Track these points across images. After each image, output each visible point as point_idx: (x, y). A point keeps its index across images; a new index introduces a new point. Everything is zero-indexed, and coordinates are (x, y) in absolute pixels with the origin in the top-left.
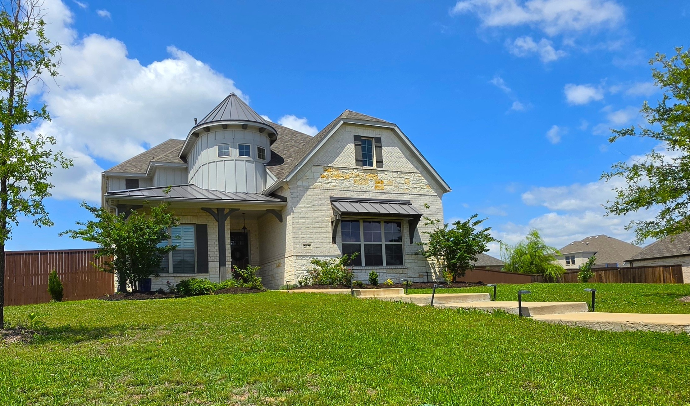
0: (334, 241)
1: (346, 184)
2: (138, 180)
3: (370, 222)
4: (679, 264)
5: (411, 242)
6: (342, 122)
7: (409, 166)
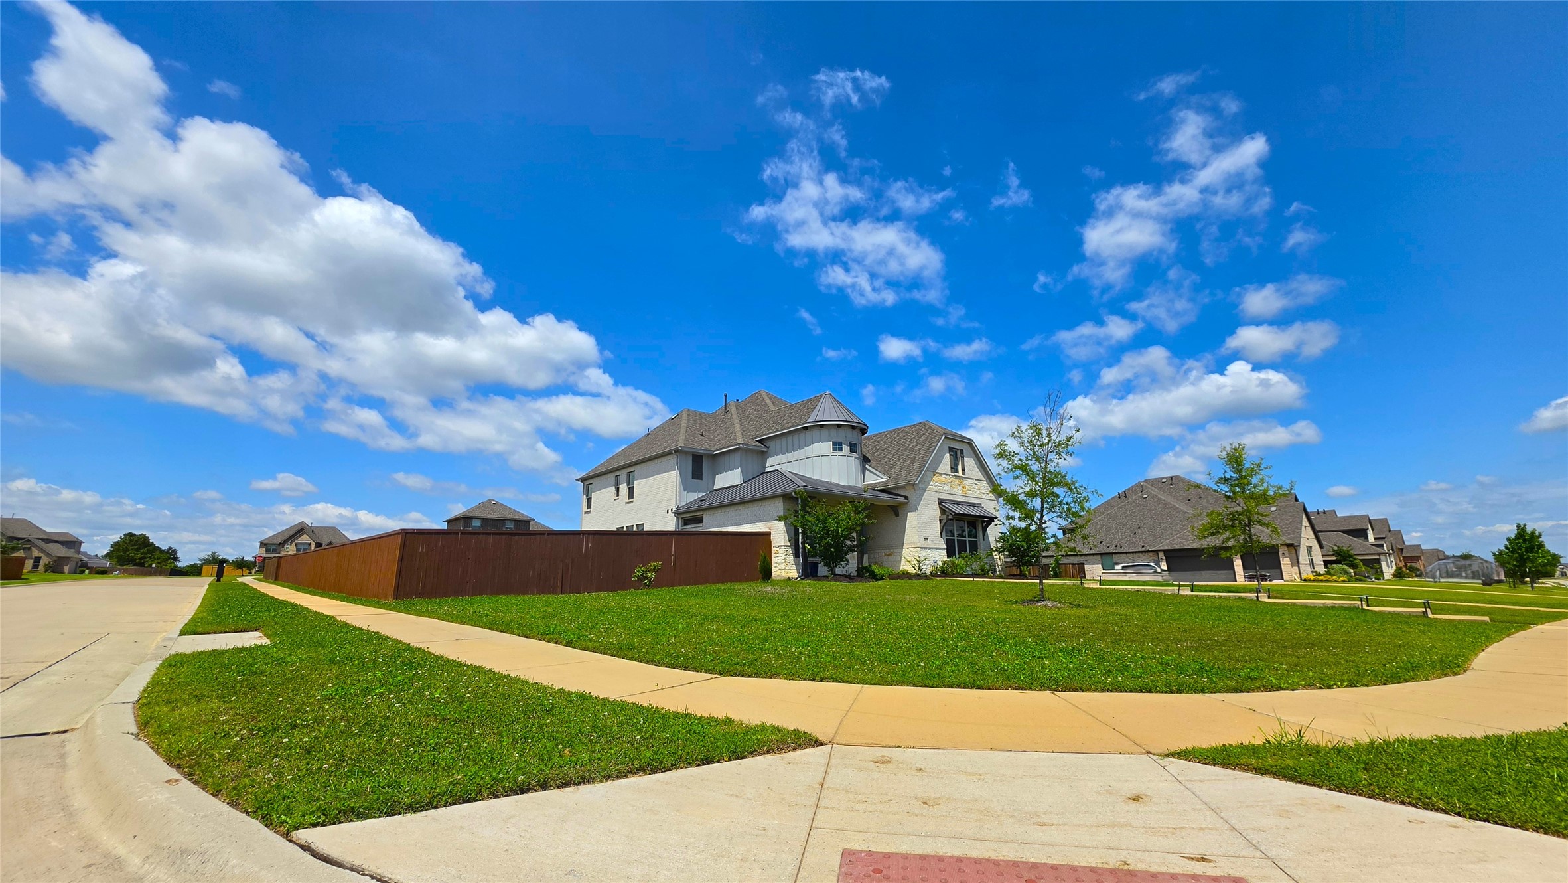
0: (941, 537)
1: (946, 488)
2: (702, 456)
3: (960, 521)
4: (1082, 562)
5: (984, 540)
6: (944, 436)
7: (980, 475)
